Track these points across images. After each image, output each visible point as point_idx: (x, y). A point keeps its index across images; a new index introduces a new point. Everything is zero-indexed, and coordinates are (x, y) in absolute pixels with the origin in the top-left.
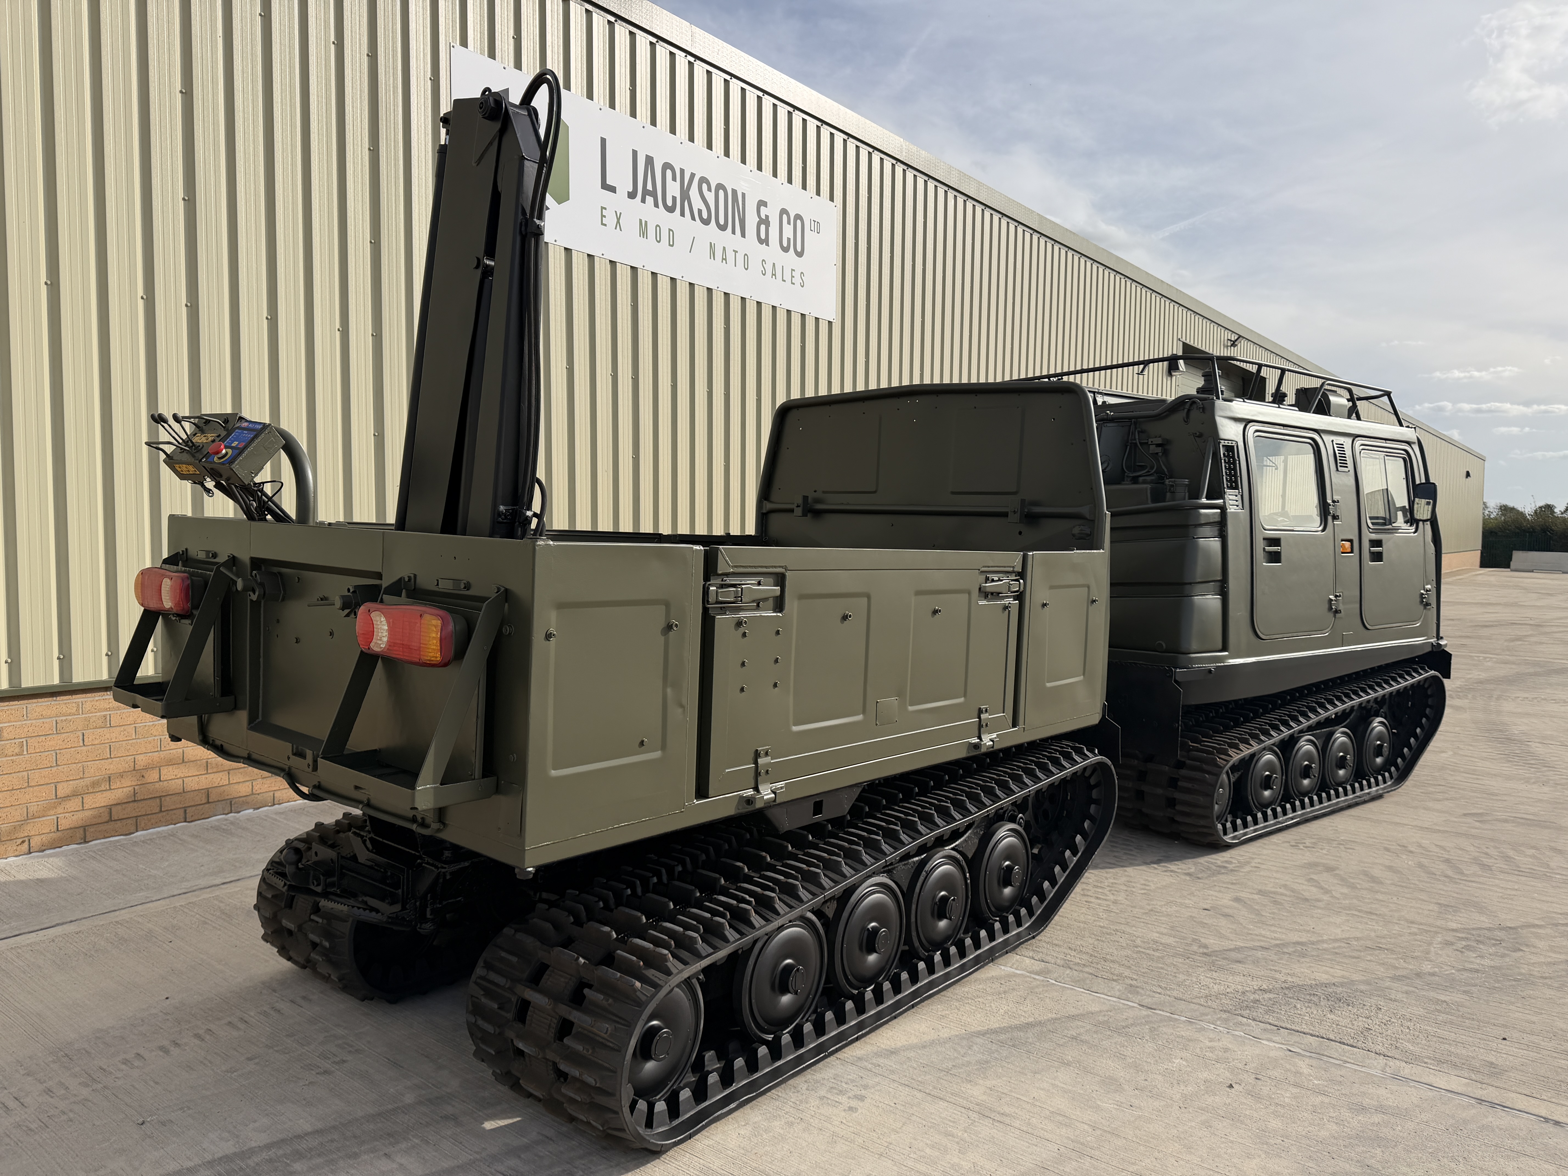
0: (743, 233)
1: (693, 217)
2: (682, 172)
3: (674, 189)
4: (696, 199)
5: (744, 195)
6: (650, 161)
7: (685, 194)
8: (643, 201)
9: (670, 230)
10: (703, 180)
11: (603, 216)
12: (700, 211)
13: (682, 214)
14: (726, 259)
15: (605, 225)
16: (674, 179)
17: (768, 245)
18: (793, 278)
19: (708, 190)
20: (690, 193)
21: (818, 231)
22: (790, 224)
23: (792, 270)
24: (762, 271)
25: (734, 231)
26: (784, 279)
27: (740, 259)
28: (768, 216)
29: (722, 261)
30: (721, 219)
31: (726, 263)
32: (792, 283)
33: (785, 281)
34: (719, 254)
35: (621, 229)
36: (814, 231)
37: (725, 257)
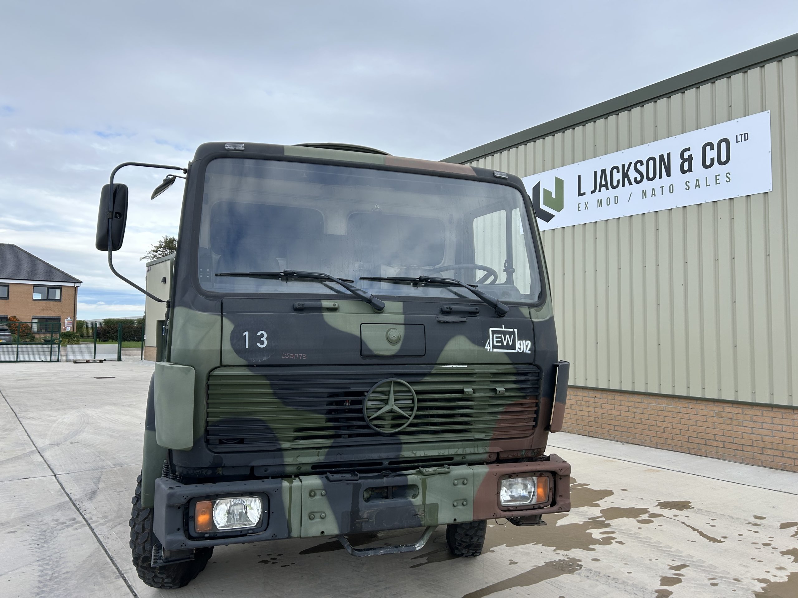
0: (668, 175)
1: (630, 184)
2: (623, 166)
3: (618, 176)
4: (632, 174)
5: (669, 155)
6: (604, 172)
7: (625, 175)
8: (600, 191)
9: (615, 197)
10: (637, 163)
11: (579, 207)
12: (635, 179)
13: (623, 185)
14: (655, 194)
15: (580, 210)
16: (618, 172)
17: (692, 171)
18: (717, 181)
19: (641, 165)
20: (628, 173)
21: (746, 139)
22: (714, 149)
23: (716, 176)
24: (686, 188)
25: (661, 177)
26: (708, 184)
27: (666, 190)
28: (691, 155)
29: (652, 197)
30: (651, 176)
31: (655, 196)
32: (717, 184)
33: (709, 185)
34: (649, 194)
35: (588, 209)
36: (742, 141)
37: (654, 194)
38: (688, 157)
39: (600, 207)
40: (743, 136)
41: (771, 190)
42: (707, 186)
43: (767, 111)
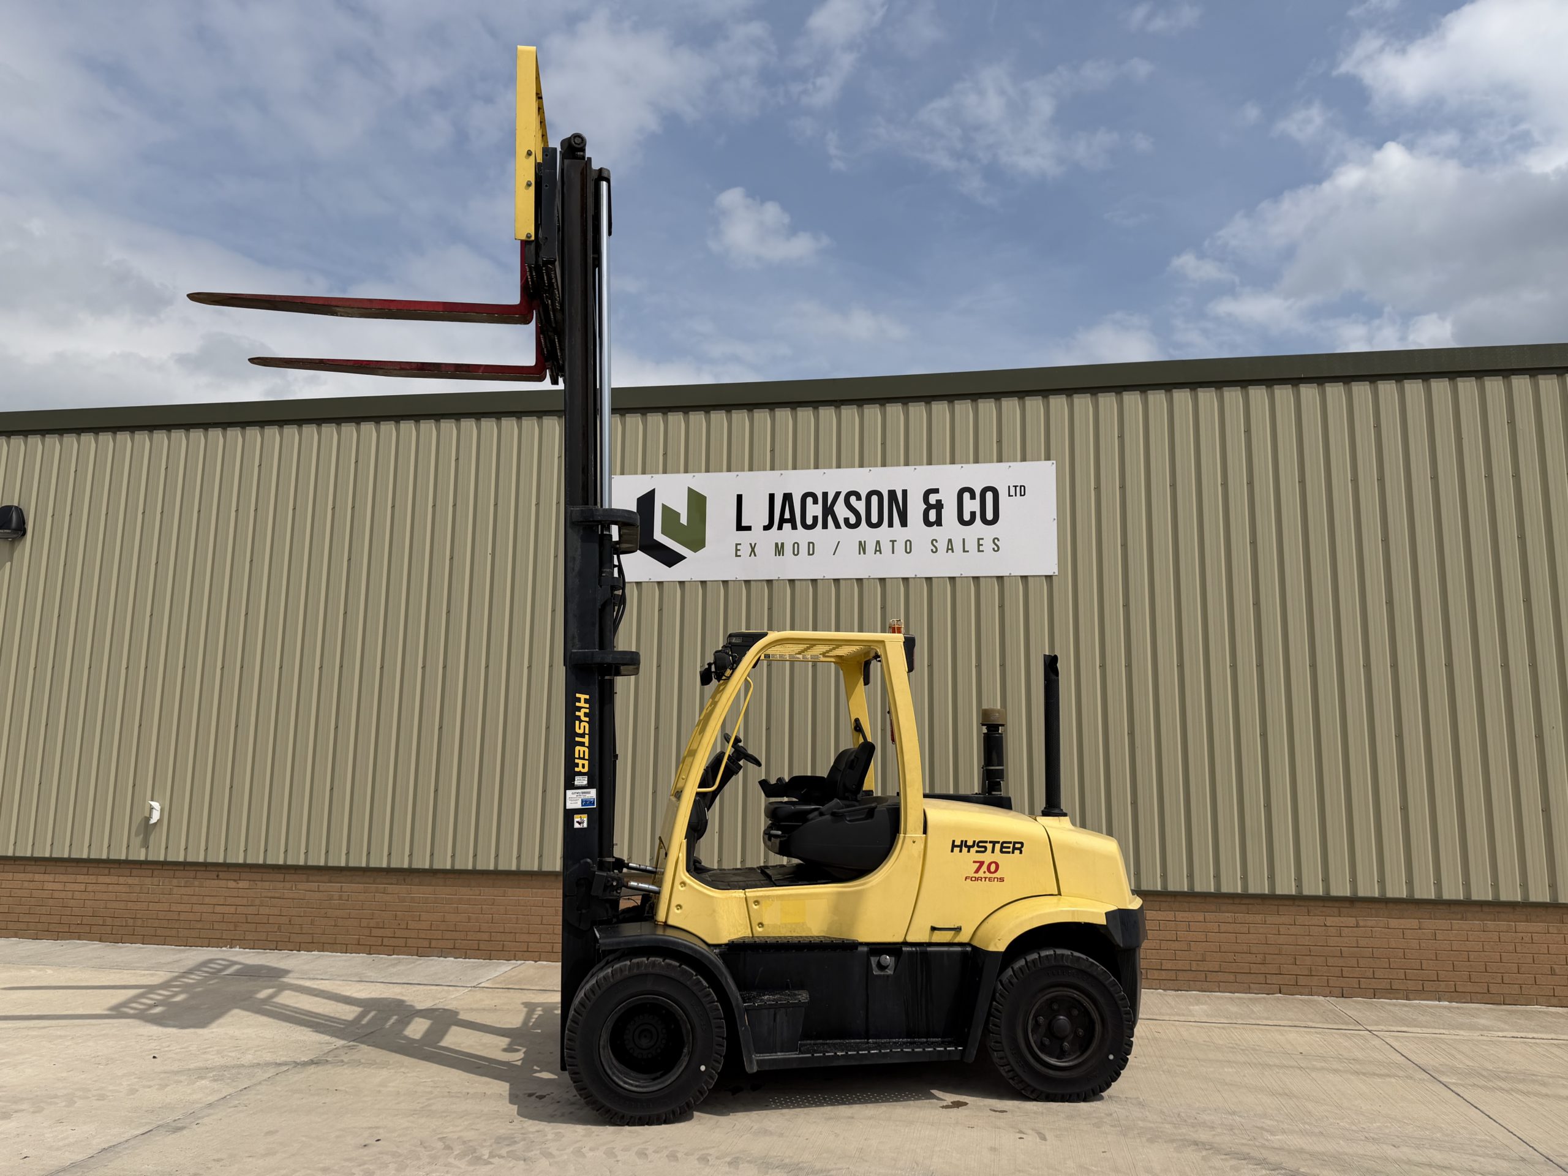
0: (904, 523)
1: (838, 526)
2: (825, 495)
3: (814, 510)
4: (841, 511)
5: (905, 492)
6: (787, 497)
7: (828, 511)
8: (780, 528)
9: (809, 543)
10: (849, 494)
11: (737, 550)
12: (846, 520)
13: (825, 526)
14: (880, 551)
15: (740, 556)
16: (815, 502)
17: (941, 525)
18: (981, 547)
19: (857, 500)
20: (835, 508)
21: (1023, 494)
22: (975, 499)
23: (979, 539)
24: (932, 550)
25: (891, 525)
26: (966, 550)
27: (900, 546)
28: (941, 500)
29: (875, 553)
30: (874, 519)
31: (881, 553)
32: (979, 551)
33: (968, 551)
34: (870, 547)
35: (755, 555)
36: (1016, 495)
37: (878, 549)
38: (935, 503)
39: (779, 555)
40: (1018, 489)
41: (1057, 574)
42: (964, 551)
43: (1051, 462)
